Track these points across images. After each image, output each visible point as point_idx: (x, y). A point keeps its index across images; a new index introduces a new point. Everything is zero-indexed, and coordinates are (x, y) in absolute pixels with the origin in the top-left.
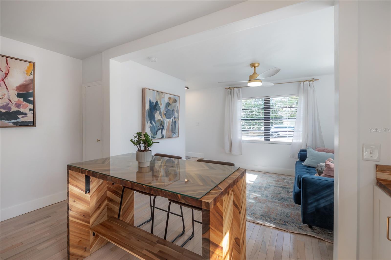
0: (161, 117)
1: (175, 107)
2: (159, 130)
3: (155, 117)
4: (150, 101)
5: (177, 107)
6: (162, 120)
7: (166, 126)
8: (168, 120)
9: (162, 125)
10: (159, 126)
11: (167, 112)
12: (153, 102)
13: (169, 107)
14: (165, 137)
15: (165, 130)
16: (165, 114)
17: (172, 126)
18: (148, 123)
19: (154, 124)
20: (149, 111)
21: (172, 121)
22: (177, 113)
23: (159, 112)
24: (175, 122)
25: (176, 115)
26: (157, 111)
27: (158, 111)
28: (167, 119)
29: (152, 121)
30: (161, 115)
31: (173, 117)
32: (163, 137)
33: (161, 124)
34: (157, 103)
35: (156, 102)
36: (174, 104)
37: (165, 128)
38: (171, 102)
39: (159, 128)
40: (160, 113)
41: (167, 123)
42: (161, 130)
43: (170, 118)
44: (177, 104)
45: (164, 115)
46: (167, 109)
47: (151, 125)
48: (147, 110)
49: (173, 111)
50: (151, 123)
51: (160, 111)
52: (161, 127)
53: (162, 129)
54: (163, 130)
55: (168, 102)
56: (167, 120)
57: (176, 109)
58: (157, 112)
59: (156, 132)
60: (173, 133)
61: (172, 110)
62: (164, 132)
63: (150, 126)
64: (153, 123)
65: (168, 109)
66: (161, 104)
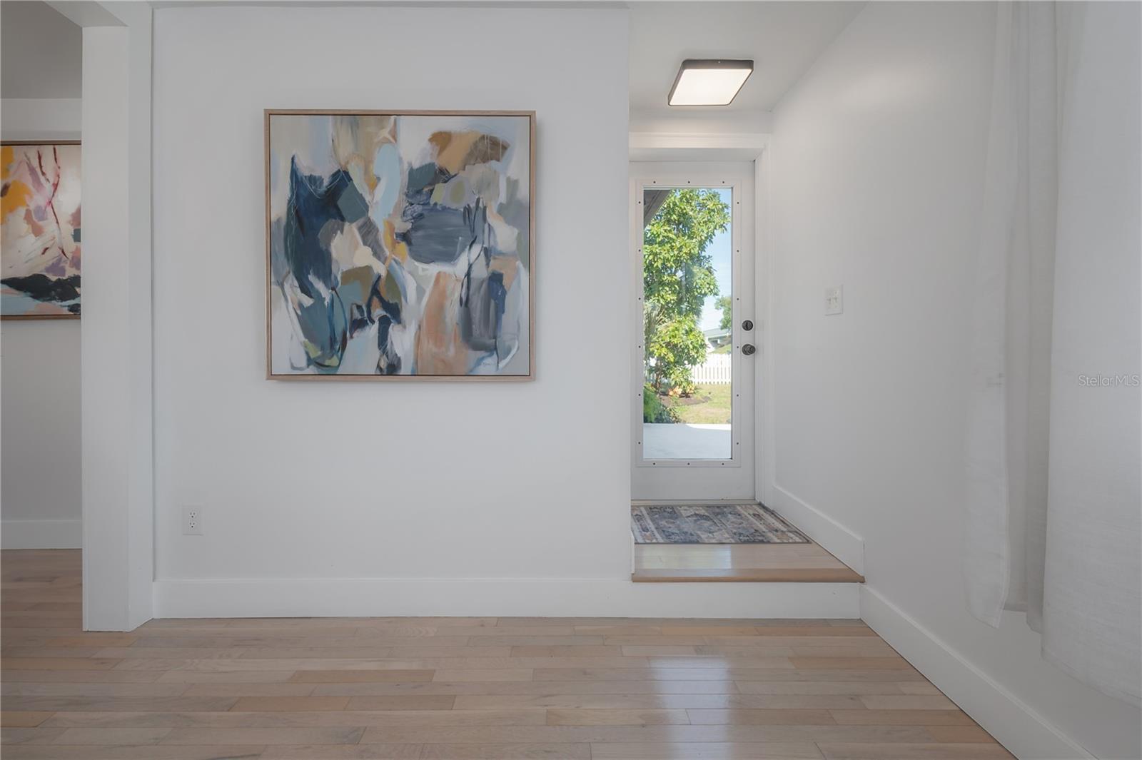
0: (377, 253)
1: (488, 184)
2: (359, 324)
3: (329, 255)
4: (294, 173)
5: (513, 185)
6: (380, 269)
7: (414, 304)
8: (434, 269)
9: (381, 300)
10: (359, 307)
11: (422, 222)
12: (316, 174)
13: (441, 194)
14: (406, 368)
15: (412, 329)
16: (405, 237)
17: (465, 303)
18: (287, 286)
19: (326, 293)
20: (288, 224)
21: (468, 275)
22: (511, 221)
23: (360, 229)
24: (496, 280)
25: (504, 235)
26: (343, 219)
27: (351, 221)
28: (420, 266)
29: (312, 278)
30: (377, 242)
31: (477, 249)
32: (391, 369)
33: (375, 291)
34: (342, 178)
35: (335, 175)
36: (478, 171)
37: (405, 315)
38: (450, 160)
39: (357, 315)
40: (368, 232)
41: (420, 291)
42: (373, 330)
43: (450, 257)
44: (515, 166)
45: (394, 244)
46: (418, 209)
47: (308, 302)
48: (278, 221)
49: (473, 218)
50: (306, 289)
51: (361, 221)
52: (378, 312)
53: (384, 324)
54: (394, 331)
55: (431, 165)
56: (420, 273)
57: (503, 198)
58: (347, 225)
59: (339, 338)
60: (477, 347)
61: (468, 209)
62: (403, 341)
63: (301, 305)
64: (320, 286)
65: (432, 203)
66: (373, 183)
